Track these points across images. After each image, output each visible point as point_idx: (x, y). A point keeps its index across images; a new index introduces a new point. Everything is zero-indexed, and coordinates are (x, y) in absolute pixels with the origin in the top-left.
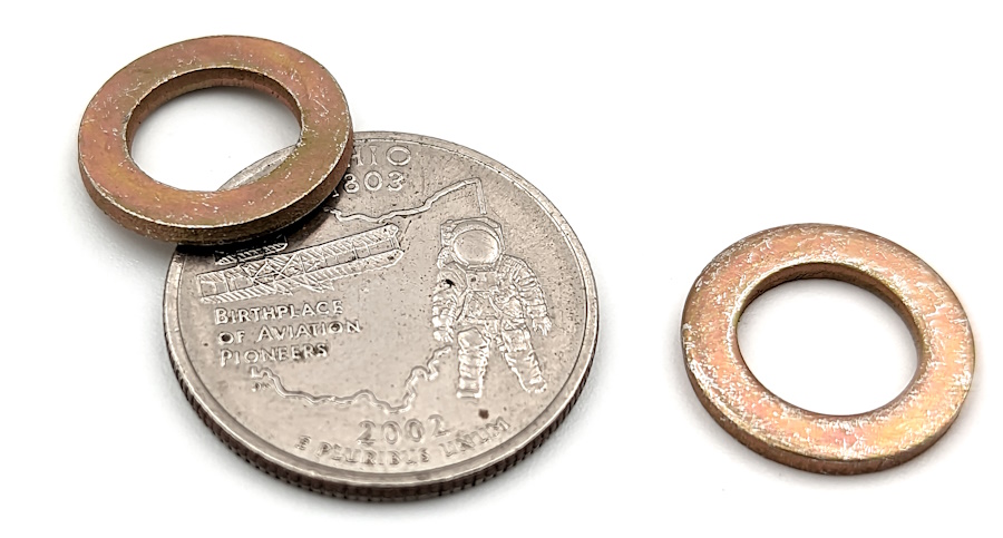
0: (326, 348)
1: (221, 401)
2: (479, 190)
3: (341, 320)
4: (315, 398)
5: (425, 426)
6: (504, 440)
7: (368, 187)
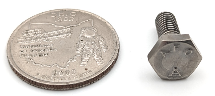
0: (47, 54)
1: (18, 65)
2: (93, 21)
3: (53, 48)
4: (42, 65)
5: (70, 72)
6: (91, 75)
7: (65, 20)
